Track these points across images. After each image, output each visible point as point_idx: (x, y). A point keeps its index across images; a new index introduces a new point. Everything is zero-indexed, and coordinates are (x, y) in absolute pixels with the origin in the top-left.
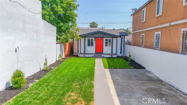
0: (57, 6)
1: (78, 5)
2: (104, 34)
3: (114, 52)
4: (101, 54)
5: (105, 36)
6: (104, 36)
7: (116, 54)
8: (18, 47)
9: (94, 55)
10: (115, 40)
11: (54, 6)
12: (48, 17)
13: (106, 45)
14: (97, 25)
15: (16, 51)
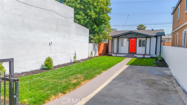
0: (91, 11)
1: (111, 9)
2: (137, 35)
3: (148, 53)
4: (133, 54)
5: (138, 36)
6: (136, 36)
7: (150, 54)
8: (51, 42)
9: (126, 55)
10: (148, 40)
11: (88, 11)
12: (83, 20)
13: (140, 46)
14: (145, 27)
15: (50, 45)
